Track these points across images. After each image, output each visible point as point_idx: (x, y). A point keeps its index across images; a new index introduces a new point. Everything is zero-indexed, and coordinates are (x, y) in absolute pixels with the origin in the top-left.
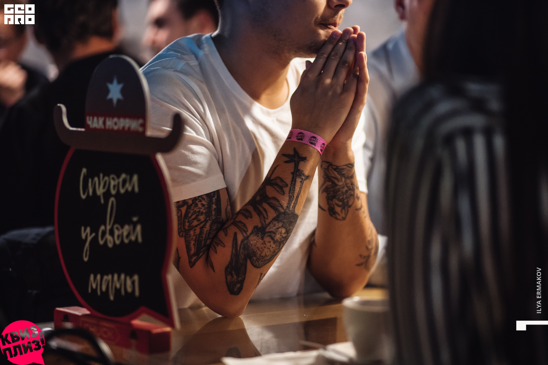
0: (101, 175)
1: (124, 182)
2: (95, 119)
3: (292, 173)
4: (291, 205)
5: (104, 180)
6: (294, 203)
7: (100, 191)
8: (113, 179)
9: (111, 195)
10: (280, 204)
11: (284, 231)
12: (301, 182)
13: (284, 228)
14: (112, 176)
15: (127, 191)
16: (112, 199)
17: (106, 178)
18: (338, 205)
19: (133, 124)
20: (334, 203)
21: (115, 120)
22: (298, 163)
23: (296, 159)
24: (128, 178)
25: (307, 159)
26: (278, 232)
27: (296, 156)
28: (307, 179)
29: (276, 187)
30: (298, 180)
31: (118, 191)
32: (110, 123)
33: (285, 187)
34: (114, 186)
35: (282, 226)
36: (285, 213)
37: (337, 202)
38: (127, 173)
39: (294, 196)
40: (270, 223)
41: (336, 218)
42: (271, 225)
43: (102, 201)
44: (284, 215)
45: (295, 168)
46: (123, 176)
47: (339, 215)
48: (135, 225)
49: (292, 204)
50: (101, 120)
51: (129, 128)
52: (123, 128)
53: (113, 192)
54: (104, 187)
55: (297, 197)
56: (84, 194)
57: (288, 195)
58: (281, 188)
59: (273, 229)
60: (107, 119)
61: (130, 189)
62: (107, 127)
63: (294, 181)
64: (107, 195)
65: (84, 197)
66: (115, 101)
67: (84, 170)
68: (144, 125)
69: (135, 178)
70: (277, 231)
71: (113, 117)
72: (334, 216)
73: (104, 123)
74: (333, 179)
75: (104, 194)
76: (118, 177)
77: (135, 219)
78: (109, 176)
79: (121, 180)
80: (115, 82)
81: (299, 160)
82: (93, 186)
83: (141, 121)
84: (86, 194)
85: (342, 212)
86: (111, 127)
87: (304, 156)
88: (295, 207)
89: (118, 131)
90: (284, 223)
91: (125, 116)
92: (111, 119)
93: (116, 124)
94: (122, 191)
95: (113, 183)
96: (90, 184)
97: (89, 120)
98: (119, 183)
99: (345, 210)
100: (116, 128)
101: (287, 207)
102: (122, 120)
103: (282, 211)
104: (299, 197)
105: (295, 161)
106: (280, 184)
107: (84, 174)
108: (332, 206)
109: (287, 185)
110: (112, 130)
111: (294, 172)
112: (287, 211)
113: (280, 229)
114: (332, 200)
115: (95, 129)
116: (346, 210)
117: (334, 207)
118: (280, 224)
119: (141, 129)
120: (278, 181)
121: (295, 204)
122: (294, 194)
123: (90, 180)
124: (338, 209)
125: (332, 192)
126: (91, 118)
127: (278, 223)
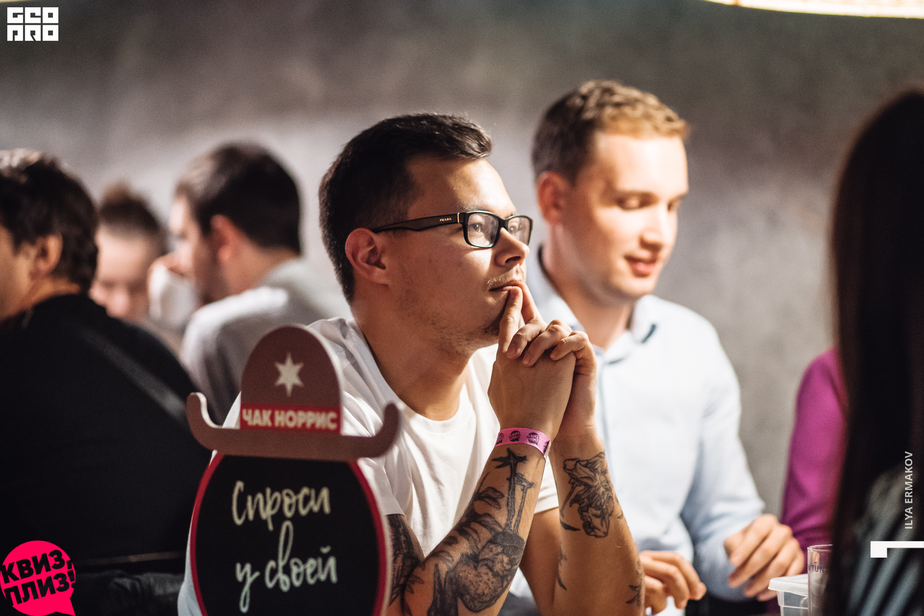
0: (268, 491)
1: (307, 499)
2: (257, 412)
3: (508, 479)
4: (511, 522)
5: (274, 497)
6: (516, 521)
7: (267, 513)
8: (288, 495)
9: (285, 518)
10: (496, 521)
11: (506, 559)
12: (523, 490)
13: (505, 554)
14: (285, 492)
15: (311, 511)
16: (288, 523)
17: (277, 494)
18: (596, 516)
19: (321, 420)
20: (590, 515)
21: (291, 413)
22: (516, 465)
23: (512, 461)
24: (313, 492)
25: (527, 458)
26: (498, 560)
27: (512, 457)
28: (531, 487)
29: (487, 500)
30: (518, 488)
31: (297, 511)
32: (281, 418)
33: (500, 498)
34: (290, 506)
35: (503, 552)
36: (504, 533)
37: (595, 512)
38: (310, 487)
39: (514, 510)
40: (484, 547)
41: (596, 536)
42: (486, 550)
43: (271, 527)
44: (504, 536)
45: (512, 473)
46: (305, 491)
47: (599, 530)
48: (325, 558)
49: (514, 521)
50: (267, 414)
51: (313, 425)
52: (304, 425)
53: (289, 514)
54: (273, 507)
55: (520, 511)
56: (240, 517)
57: (506, 510)
58: (495, 500)
59: (489, 555)
60: (277, 413)
61: (316, 509)
62: (277, 424)
63: (512, 489)
64: (279, 518)
65: (239, 522)
66: (289, 388)
67: (240, 485)
68: (338, 421)
69: (325, 493)
70: (496, 558)
71: (286, 409)
72: (592, 533)
73: (272, 418)
74: (585, 480)
75: (273, 517)
76: (297, 492)
77: (325, 550)
78: (281, 492)
79: (301, 496)
80: (289, 361)
81: (516, 461)
82: (255, 506)
83: (332, 415)
84: (243, 518)
85: (602, 525)
86: (283, 424)
87: (522, 455)
88: (518, 526)
89: (295, 429)
90: (504, 547)
91: (306, 409)
92: (283, 413)
93: (291, 419)
94: (303, 512)
95: (287, 501)
96: (249, 504)
97: (247, 414)
98: (297, 501)
99: (606, 522)
100: (291, 425)
101: (507, 525)
102: (301, 413)
103: (500, 530)
104: (522, 511)
105: (510, 464)
106: (494, 495)
107: (240, 491)
108: (589, 520)
109: (503, 496)
110: (286, 428)
111: (511, 478)
112: (507, 530)
113: (500, 557)
114: (587, 511)
115: (257, 427)
116: (607, 520)
117: (591, 520)
118: (500, 549)
119: (333, 426)
120: (490, 493)
121: (518, 521)
122: (514, 506)
123: (250, 498)
124: (597, 522)
125: (586, 500)
126: (250, 412)
127: (496, 547)
